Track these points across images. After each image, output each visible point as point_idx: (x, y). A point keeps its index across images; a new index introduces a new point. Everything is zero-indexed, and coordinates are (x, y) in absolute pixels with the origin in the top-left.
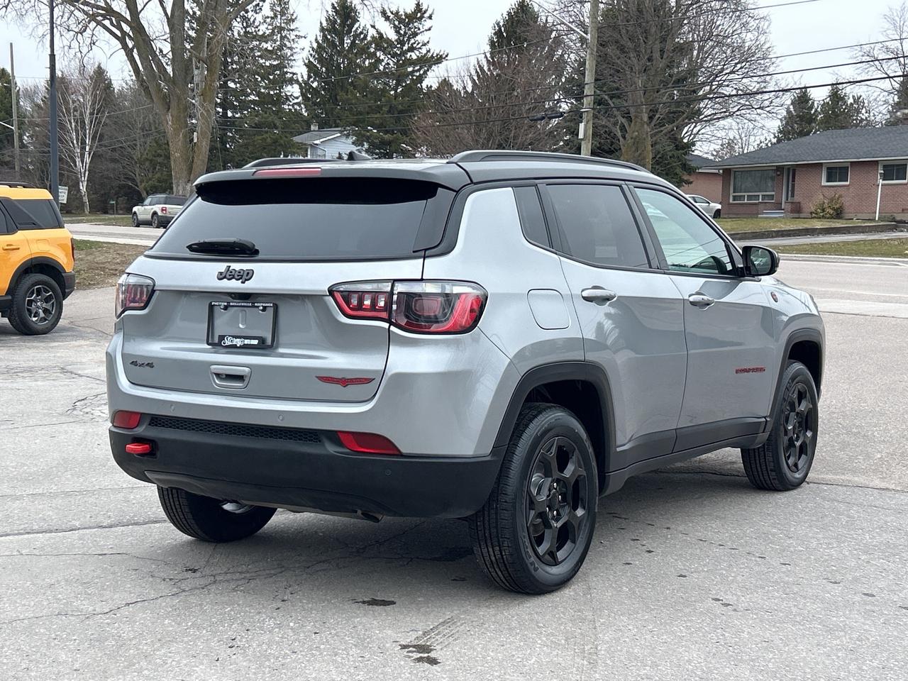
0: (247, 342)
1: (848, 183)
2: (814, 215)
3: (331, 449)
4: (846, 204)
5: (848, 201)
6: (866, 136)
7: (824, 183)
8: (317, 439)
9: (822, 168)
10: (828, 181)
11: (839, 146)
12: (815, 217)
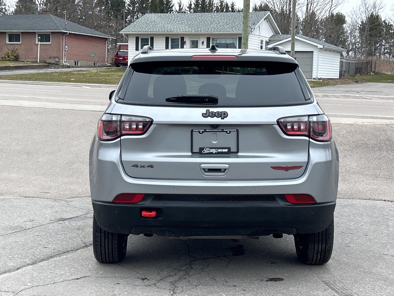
0: (219, 150)
1: (20, 43)
2: (4, 59)
3: (282, 204)
4: (20, 54)
5: (21, 52)
6: (26, 19)
7: (7, 42)
8: (273, 199)
9: (6, 35)
10: (9, 41)
11: (14, 23)
12: (4, 60)
